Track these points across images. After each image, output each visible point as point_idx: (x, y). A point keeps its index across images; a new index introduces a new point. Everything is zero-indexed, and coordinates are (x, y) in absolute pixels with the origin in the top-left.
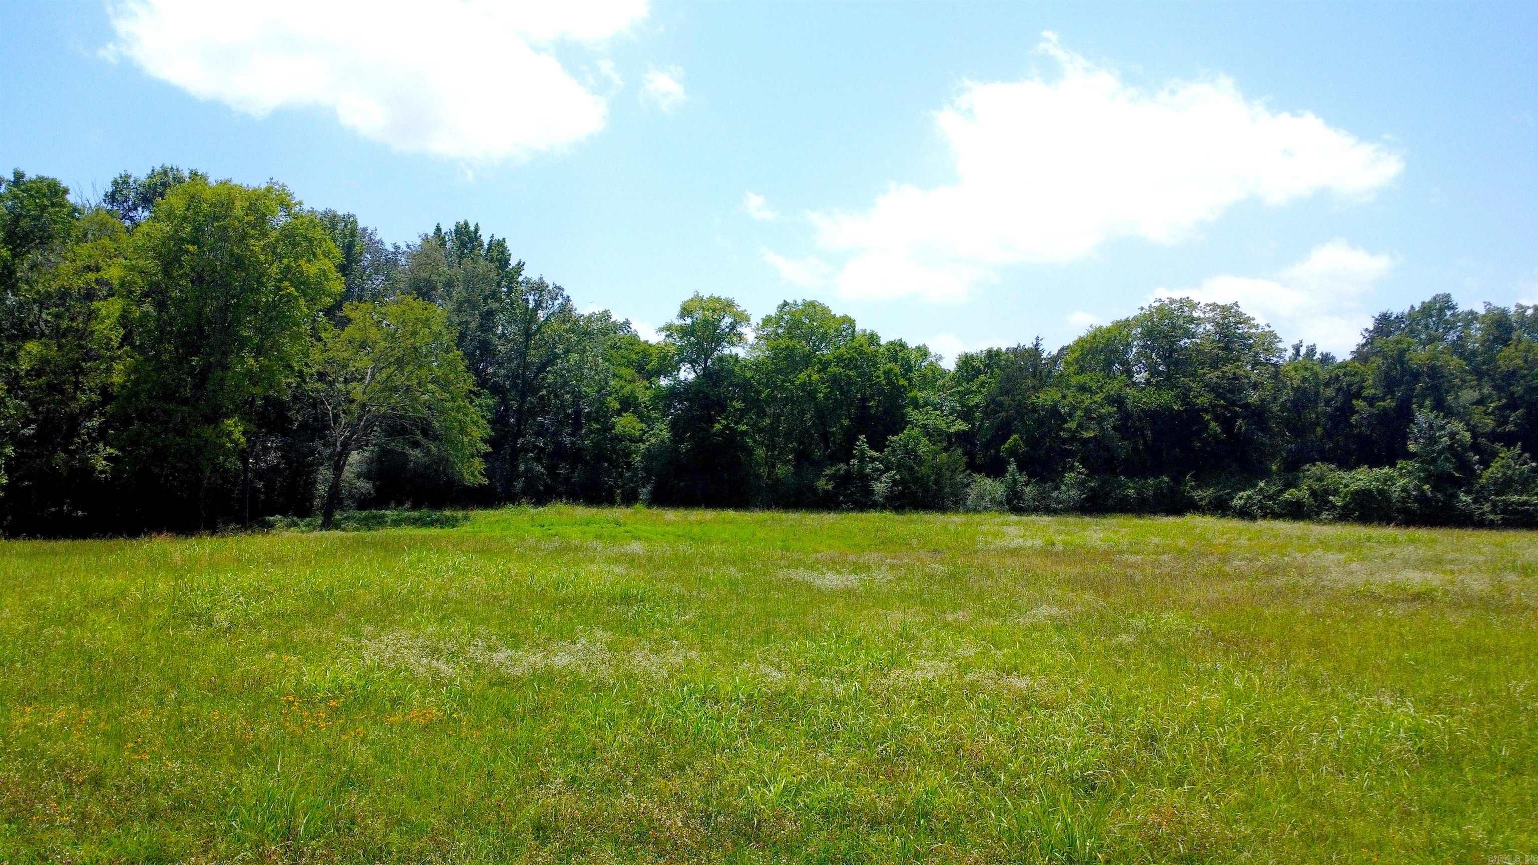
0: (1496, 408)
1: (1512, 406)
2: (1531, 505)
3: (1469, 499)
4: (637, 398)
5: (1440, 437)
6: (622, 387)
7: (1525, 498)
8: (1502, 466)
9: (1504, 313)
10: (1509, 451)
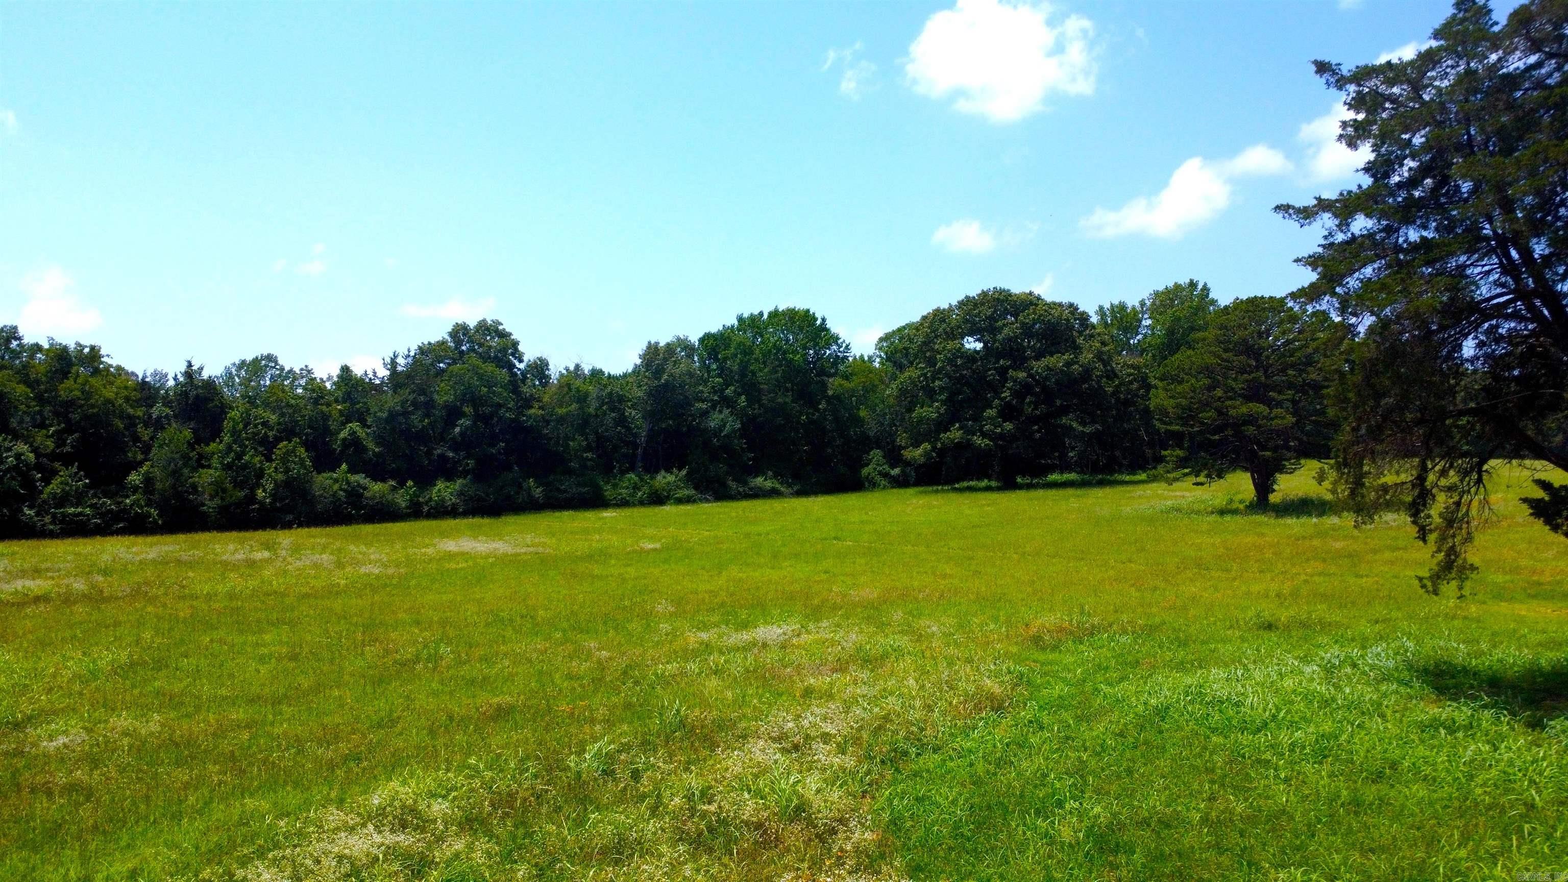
0: (54, 432)
1: (69, 431)
2: (84, 516)
3: (32, 513)
5: (7, 458)
7: (79, 510)
8: (61, 483)
9: (65, 349)
10: (67, 469)
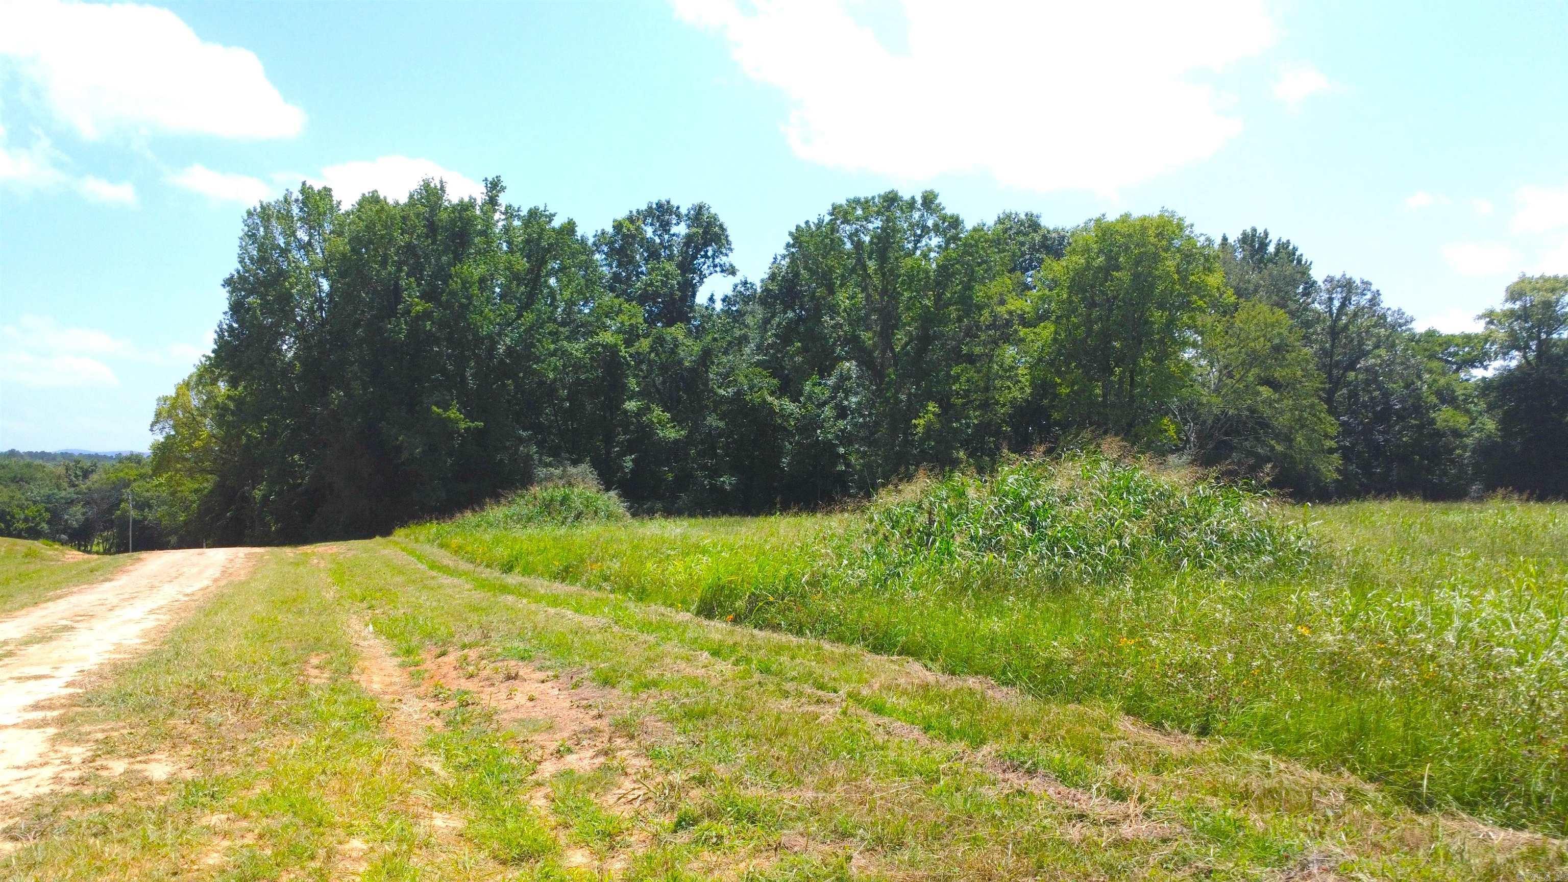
4: (1453, 391)
6: (1435, 381)
